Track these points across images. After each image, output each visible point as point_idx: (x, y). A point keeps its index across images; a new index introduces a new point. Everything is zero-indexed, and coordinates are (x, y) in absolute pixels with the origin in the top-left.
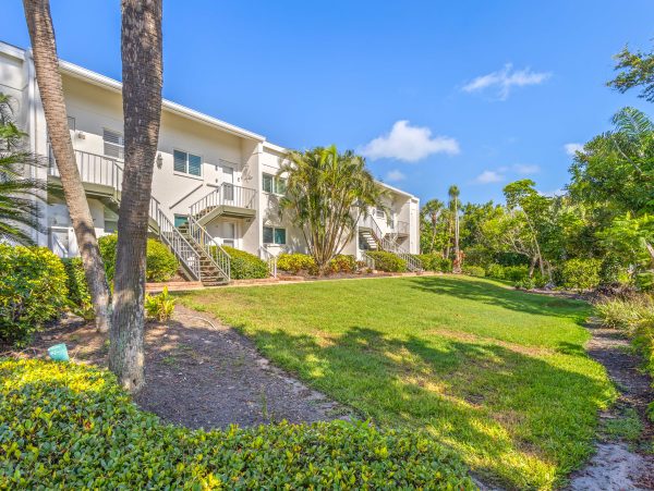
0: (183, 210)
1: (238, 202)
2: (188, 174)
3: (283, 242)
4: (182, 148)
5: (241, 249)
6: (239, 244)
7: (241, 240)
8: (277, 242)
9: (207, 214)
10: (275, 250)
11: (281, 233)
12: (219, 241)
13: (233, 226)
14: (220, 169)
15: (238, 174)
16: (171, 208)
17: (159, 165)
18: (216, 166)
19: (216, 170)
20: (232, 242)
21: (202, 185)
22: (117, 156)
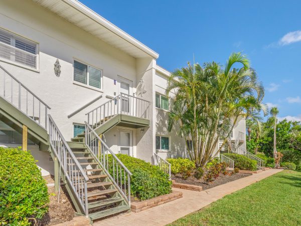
0: (81, 119)
1: (134, 112)
2: (88, 85)
3: (167, 148)
4: (83, 60)
5: (135, 156)
6: (134, 152)
7: (135, 147)
8: (163, 148)
9: (105, 123)
10: (163, 154)
11: (166, 140)
12: (115, 149)
13: (129, 134)
14: (118, 84)
15: (133, 90)
16: (69, 117)
17: (58, 73)
18: (115, 81)
19: (115, 84)
20: (128, 149)
21: (101, 97)
22: (9, 58)
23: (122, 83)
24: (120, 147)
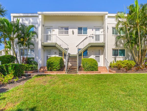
2: (82, 34)
3: (124, 55)
12: (93, 56)
13: (99, 51)
15: (101, 30)
16: (76, 47)
17: (73, 34)
18: (93, 29)
19: (93, 30)
20: (99, 57)
21: (87, 37)
22: (63, 34)
23: (96, 29)
24: (95, 56)
